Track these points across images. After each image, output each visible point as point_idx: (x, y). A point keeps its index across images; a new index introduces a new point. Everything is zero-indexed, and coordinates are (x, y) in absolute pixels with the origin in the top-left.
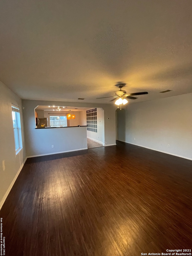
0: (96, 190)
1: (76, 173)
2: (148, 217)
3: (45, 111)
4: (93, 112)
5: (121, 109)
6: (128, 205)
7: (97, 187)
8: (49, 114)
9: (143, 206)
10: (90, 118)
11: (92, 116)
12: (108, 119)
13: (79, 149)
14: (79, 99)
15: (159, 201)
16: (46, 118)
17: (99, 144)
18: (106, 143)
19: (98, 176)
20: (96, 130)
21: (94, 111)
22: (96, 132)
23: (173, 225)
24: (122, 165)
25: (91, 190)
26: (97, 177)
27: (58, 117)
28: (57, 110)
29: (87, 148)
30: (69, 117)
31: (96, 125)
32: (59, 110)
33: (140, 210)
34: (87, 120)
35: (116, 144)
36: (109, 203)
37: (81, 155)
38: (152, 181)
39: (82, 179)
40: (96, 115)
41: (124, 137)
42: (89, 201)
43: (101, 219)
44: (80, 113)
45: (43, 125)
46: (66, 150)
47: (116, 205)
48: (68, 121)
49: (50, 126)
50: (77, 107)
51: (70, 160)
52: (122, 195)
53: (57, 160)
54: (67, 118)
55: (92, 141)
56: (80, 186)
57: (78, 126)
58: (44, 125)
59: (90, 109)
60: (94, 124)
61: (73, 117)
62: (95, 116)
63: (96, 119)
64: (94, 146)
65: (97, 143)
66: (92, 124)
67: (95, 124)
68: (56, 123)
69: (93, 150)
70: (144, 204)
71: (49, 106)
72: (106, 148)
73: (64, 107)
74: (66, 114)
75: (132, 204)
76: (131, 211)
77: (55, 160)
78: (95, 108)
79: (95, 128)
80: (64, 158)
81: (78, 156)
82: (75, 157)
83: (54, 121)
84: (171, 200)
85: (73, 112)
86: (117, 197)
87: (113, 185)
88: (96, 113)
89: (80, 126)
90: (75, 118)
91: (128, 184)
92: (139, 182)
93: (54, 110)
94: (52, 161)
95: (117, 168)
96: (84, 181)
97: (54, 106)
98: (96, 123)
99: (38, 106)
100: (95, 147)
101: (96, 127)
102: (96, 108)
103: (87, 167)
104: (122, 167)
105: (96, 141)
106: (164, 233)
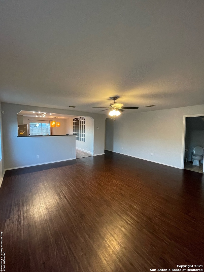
0: (92, 196)
1: (68, 183)
2: (140, 212)
3: (24, 117)
4: (81, 121)
5: (114, 120)
6: (122, 205)
7: (92, 193)
8: (28, 120)
9: (134, 205)
10: (77, 127)
11: (80, 125)
12: (98, 128)
13: (67, 159)
14: (70, 106)
15: (146, 200)
16: (27, 125)
17: (87, 154)
18: (95, 152)
19: (92, 184)
20: (85, 139)
21: (83, 120)
22: (85, 141)
23: (158, 216)
24: (113, 173)
25: (86, 197)
26: (90, 185)
27: (38, 124)
28: (41, 117)
29: (75, 158)
30: (53, 124)
31: (85, 135)
32: (44, 117)
33: (133, 208)
34: (74, 128)
35: (104, 154)
36: (105, 205)
37: (71, 166)
38: (140, 185)
39: (76, 188)
40: (85, 124)
41: (112, 147)
42: (87, 206)
43: (101, 219)
44: (65, 120)
45: (22, 132)
46: (54, 161)
47: (112, 207)
48: (52, 129)
49: (30, 134)
50: (63, 114)
51: (59, 171)
52: (116, 198)
53: (44, 171)
54: (51, 125)
55: (80, 151)
56: (75, 195)
57: (67, 135)
58: (24, 133)
59: (78, 117)
60: (81, 133)
61: (58, 124)
62: (83, 125)
63: (85, 128)
64: (82, 156)
65: (85, 153)
66: (80, 133)
67: (83, 133)
68: (34, 130)
69: (82, 160)
70: (135, 203)
71: (34, 112)
72: (95, 157)
73: (51, 114)
74: (50, 121)
75: (126, 204)
76: (126, 209)
77: (42, 171)
78: (83, 117)
79: (83, 138)
80: (52, 169)
81: (67, 166)
82: (63, 167)
83: (32, 128)
84: (155, 197)
85: (58, 119)
86: (112, 200)
87: (107, 191)
88: (85, 121)
89: (69, 135)
90: (59, 126)
91: (120, 189)
92: (129, 186)
93: (37, 116)
94: (39, 172)
95: (109, 176)
96: (78, 190)
97: (39, 112)
98: (85, 132)
99: (22, 111)
100: (84, 157)
101: (85, 137)
102: (85, 117)
103: (78, 176)
104: (113, 175)
105: (83, 151)
106: (152, 222)
